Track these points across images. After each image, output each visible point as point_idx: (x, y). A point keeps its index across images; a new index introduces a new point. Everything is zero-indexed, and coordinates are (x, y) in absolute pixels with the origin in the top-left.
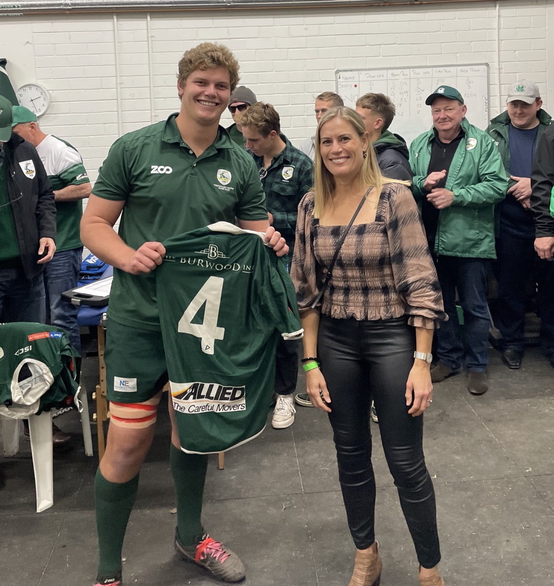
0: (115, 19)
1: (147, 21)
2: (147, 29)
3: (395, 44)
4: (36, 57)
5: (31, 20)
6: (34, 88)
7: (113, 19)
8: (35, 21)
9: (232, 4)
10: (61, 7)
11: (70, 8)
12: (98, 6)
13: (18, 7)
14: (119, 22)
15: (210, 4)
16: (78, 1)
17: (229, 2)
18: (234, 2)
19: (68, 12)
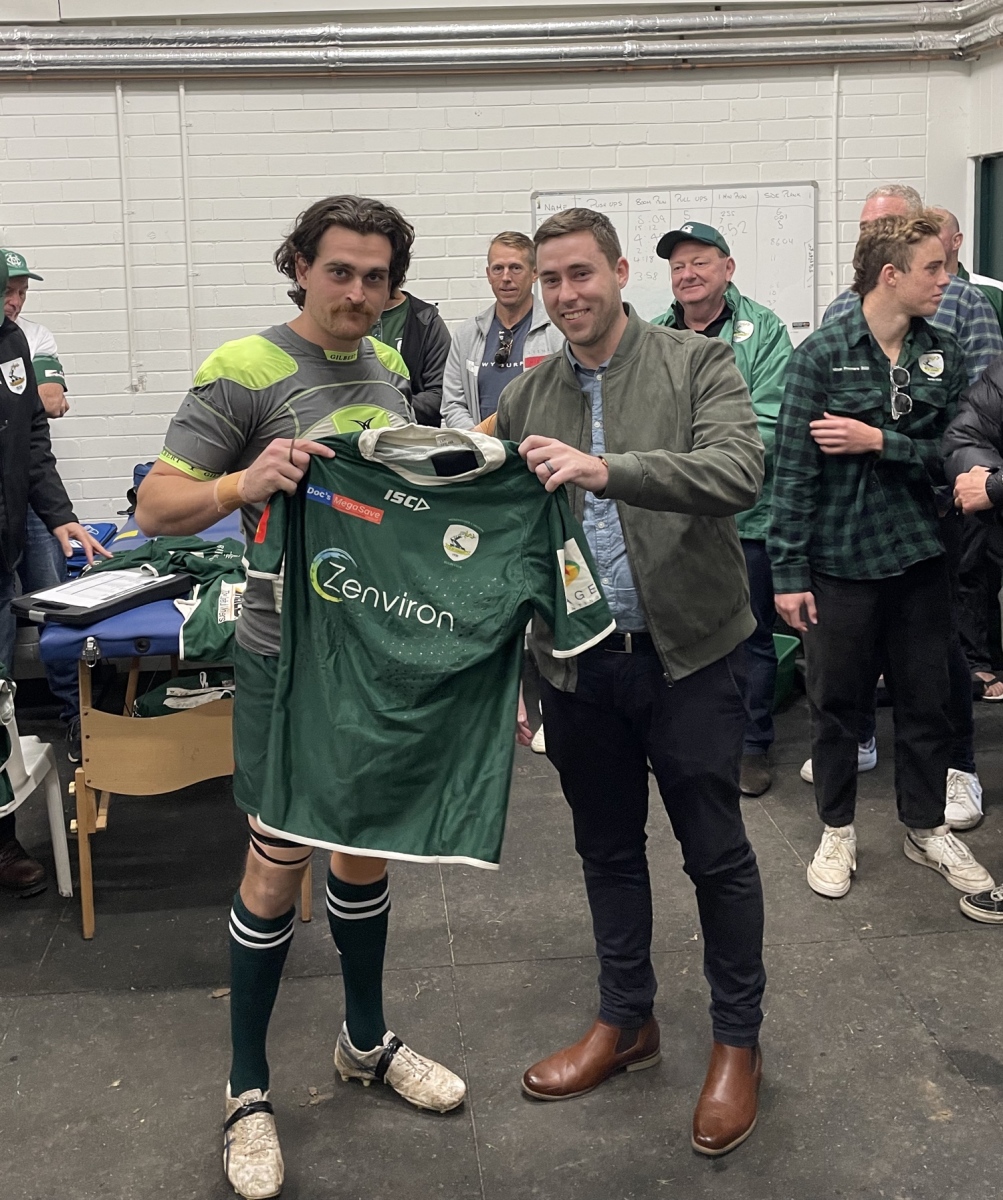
0: (119, 92)
1: (179, 95)
2: (180, 112)
3: (645, 143)
7: (115, 91)
9: (338, 64)
10: (17, 68)
11: (34, 69)
12: (86, 67)
14: (126, 98)
15: (297, 65)
16: (49, 57)
17: (333, 61)
18: (342, 60)
19: (30, 77)
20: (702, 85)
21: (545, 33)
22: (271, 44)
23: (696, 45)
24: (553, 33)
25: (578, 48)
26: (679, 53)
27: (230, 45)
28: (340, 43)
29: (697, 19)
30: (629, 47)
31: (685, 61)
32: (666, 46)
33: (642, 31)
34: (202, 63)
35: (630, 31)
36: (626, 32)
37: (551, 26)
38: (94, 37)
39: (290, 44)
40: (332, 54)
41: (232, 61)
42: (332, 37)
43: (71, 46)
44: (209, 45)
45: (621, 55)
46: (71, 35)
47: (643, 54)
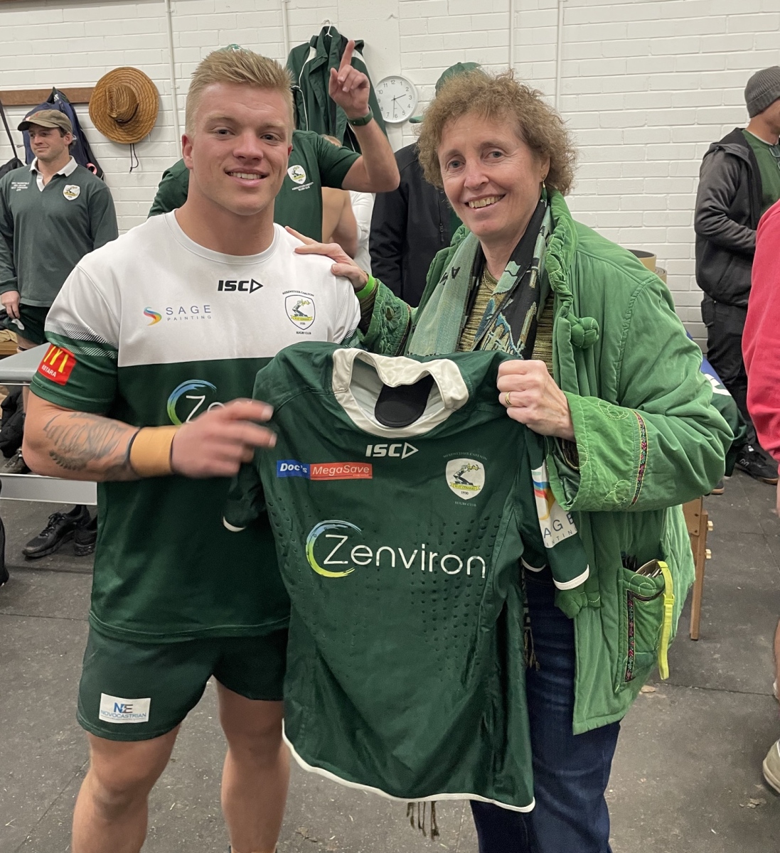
4: (402, 37)
6: (397, 82)
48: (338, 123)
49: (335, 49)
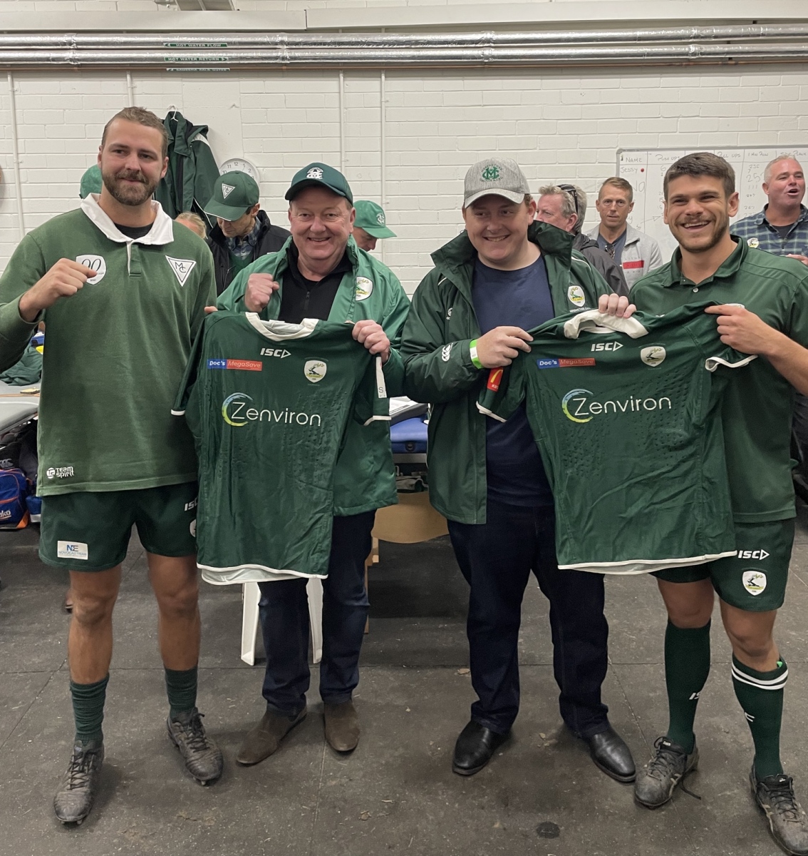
0: (342, 78)
1: (381, 80)
2: (381, 92)
3: (698, 116)
4: (243, 124)
5: (238, 77)
6: (241, 164)
7: (339, 77)
8: (244, 79)
9: (491, 60)
10: (277, 61)
11: (288, 62)
12: (322, 61)
13: (225, 60)
14: (346, 82)
15: (462, 60)
16: (298, 54)
17: (487, 57)
18: (493, 57)
19: (284, 68)
20: (741, 76)
21: (635, 39)
22: (446, 46)
23: (740, 48)
24: (640, 39)
25: (657, 49)
26: (728, 53)
27: (418, 46)
28: (493, 45)
29: (742, 30)
30: (693, 48)
31: (730, 59)
32: (718, 48)
33: (702, 37)
34: (399, 58)
35: (694, 37)
36: (691, 38)
37: (639, 33)
38: (328, 40)
39: (459, 46)
40: (487, 52)
41: (420, 57)
42: (488, 41)
43: (313, 47)
44: (404, 46)
45: (687, 54)
46: (314, 39)
47: (702, 54)
48: (185, 199)
49: (180, 133)
